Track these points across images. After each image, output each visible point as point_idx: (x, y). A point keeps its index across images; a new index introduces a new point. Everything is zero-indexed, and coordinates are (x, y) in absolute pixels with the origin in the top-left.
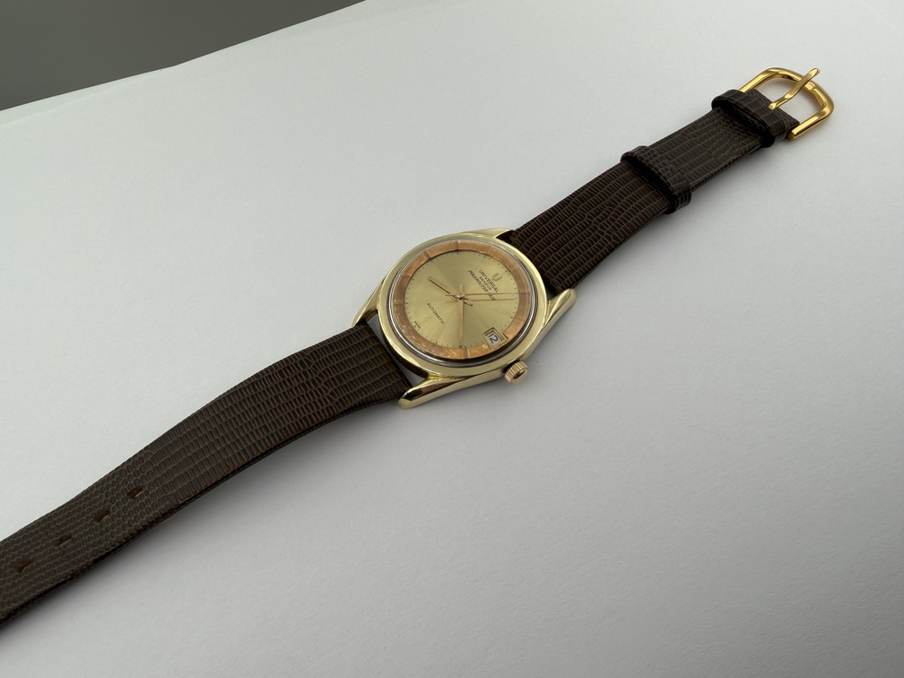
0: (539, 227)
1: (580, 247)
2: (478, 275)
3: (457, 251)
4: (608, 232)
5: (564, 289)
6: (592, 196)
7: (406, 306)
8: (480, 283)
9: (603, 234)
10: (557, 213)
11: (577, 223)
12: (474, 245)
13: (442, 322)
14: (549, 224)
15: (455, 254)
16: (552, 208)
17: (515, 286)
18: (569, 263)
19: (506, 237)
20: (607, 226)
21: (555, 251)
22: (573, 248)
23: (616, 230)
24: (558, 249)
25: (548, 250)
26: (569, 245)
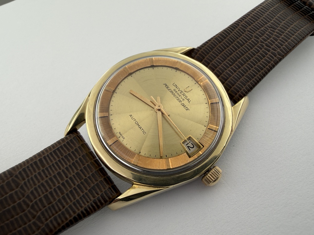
0: (216, 46)
1: (251, 62)
2: (172, 88)
3: (153, 66)
4: (273, 49)
5: (242, 98)
6: (257, 20)
7: (111, 117)
8: (174, 95)
9: (269, 51)
10: (229, 34)
11: (246, 42)
12: (166, 61)
13: (144, 132)
14: (224, 43)
15: (151, 69)
16: (225, 30)
17: (204, 97)
18: (243, 75)
19: (190, 53)
20: (272, 45)
21: (231, 65)
22: (245, 63)
23: (279, 47)
24: (233, 63)
25: (225, 64)
26: (242, 60)
